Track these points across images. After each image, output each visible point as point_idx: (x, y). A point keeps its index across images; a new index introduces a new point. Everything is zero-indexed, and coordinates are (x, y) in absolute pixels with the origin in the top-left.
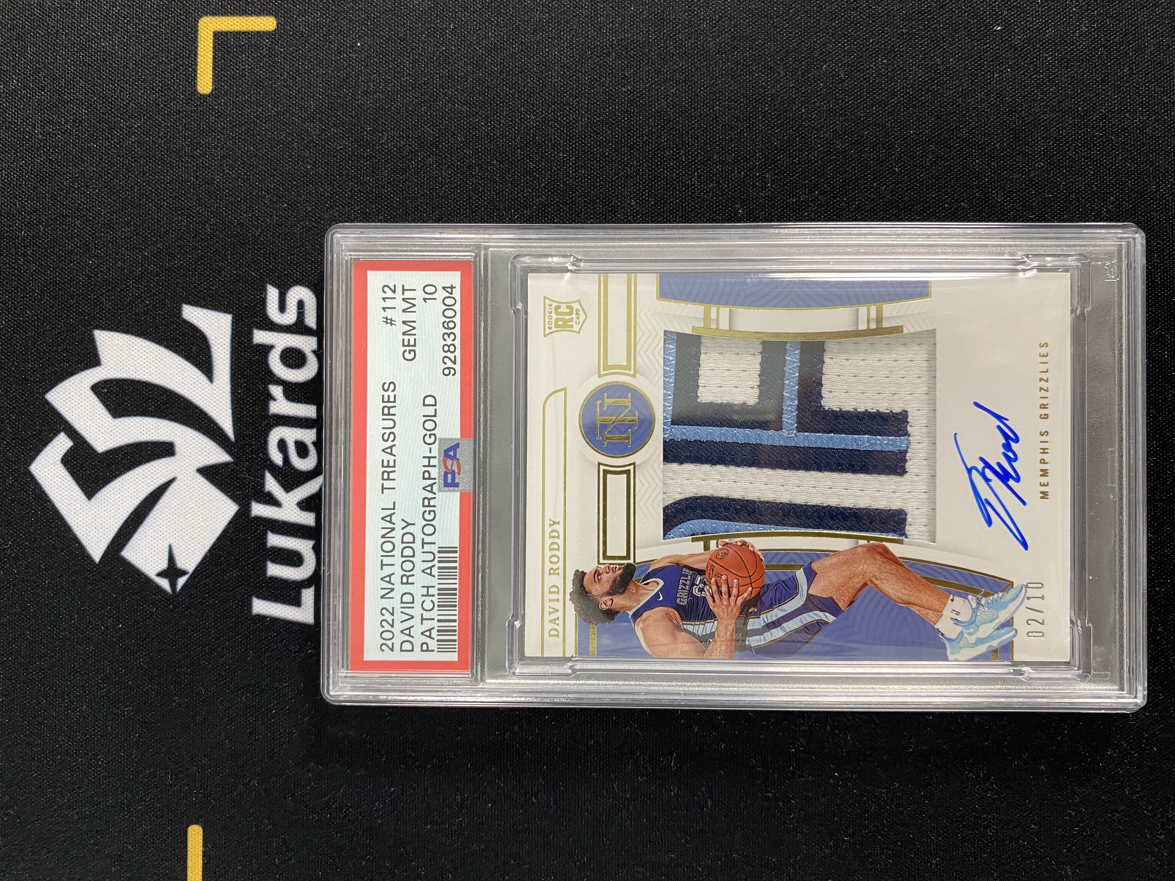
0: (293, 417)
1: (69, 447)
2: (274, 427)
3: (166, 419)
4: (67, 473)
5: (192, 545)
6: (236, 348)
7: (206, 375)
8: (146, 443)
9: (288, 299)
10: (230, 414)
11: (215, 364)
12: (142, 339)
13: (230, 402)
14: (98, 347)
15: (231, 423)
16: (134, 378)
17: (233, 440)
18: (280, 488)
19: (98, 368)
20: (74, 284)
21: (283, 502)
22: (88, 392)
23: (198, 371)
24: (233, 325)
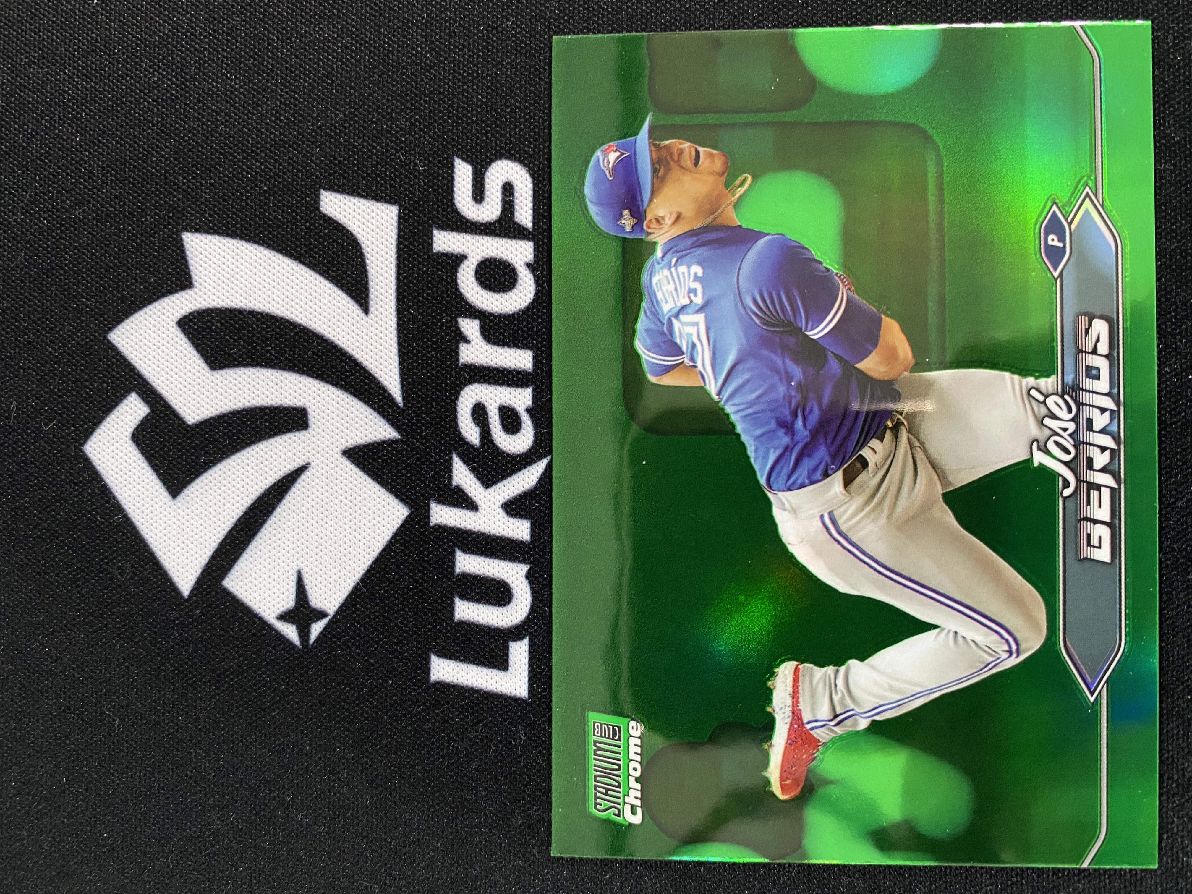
0: (496, 369)
1: (144, 415)
2: (465, 385)
3: (294, 371)
4: (140, 456)
5: (335, 571)
6: (404, 259)
7: (357, 301)
8: (263, 410)
9: (487, 180)
10: (396, 364)
11: (371, 284)
12: (256, 246)
13: (396, 345)
14: (189, 259)
15: (397, 377)
16: (245, 307)
17: (401, 405)
18: (475, 480)
19: (189, 291)
20: (152, 162)
21: (479, 503)
22: (172, 329)
23: (344, 296)
24: (399, 223)
